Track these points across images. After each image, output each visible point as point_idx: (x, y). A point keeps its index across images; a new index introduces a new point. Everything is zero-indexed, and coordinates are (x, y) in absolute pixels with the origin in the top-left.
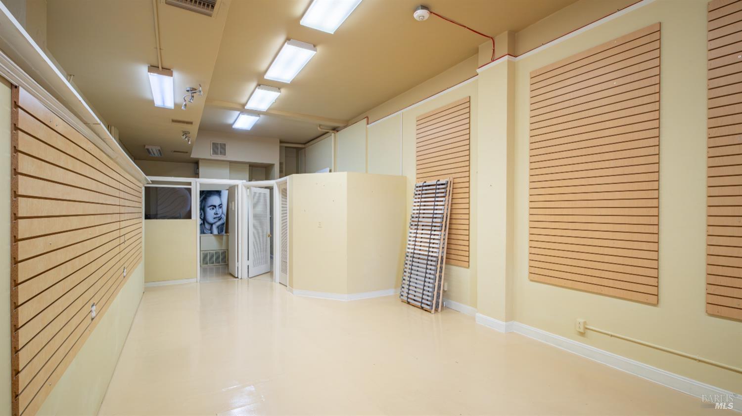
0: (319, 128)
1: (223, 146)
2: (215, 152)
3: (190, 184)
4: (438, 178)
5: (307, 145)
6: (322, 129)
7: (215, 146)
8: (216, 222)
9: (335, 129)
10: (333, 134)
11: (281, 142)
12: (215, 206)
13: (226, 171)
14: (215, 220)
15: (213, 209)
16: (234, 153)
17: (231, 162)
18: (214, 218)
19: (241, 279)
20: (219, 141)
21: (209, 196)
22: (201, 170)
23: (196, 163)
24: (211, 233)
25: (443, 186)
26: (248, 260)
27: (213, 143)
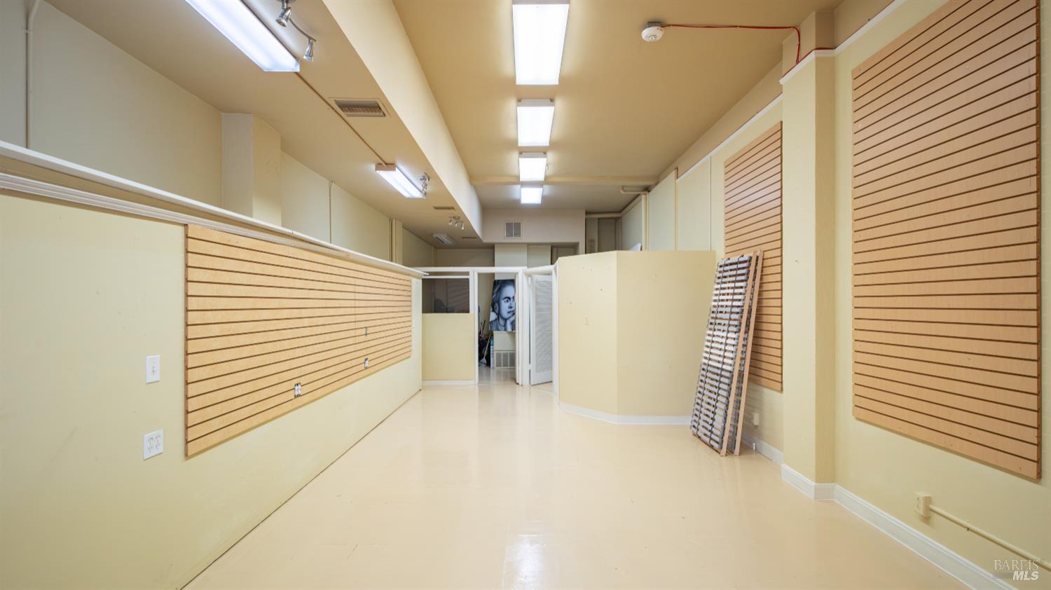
0: (622, 192)
1: (518, 226)
2: (509, 234)
3: (467, 273)
4: (741, 252)
5: (624, 212)
6: (625, 191)
7: (509, 226)
8: (510, 317)
9: (647, 189)
10: (643, 196)
11: (587, 213)
12: (509, 298)
13: (523, 255)
14: (510, 315)
15: (507, 301)
16: (531, 233)
17: (529, 245)
18: (509, 312)
19: (522, 385)
20: (513, 220)
21: (504, 286)
22: (498, 256)
23: (492, 247)
24: (505, 330)
25: (745, 265)
26: (530, 362)
27: (507, 224)
